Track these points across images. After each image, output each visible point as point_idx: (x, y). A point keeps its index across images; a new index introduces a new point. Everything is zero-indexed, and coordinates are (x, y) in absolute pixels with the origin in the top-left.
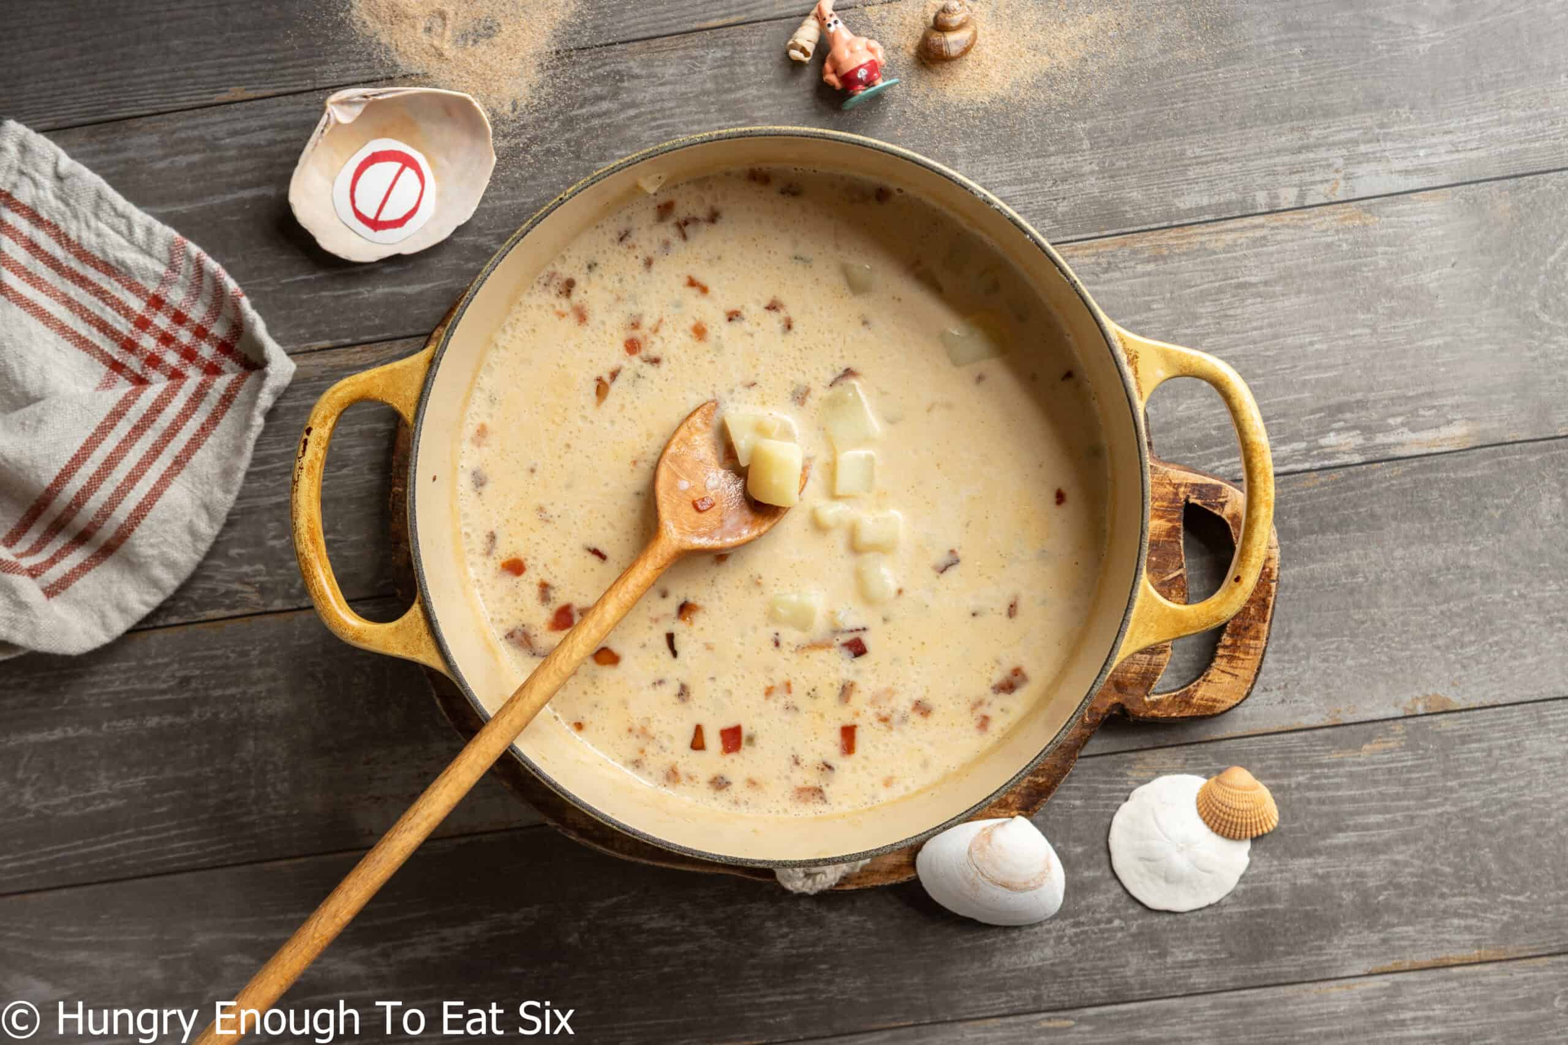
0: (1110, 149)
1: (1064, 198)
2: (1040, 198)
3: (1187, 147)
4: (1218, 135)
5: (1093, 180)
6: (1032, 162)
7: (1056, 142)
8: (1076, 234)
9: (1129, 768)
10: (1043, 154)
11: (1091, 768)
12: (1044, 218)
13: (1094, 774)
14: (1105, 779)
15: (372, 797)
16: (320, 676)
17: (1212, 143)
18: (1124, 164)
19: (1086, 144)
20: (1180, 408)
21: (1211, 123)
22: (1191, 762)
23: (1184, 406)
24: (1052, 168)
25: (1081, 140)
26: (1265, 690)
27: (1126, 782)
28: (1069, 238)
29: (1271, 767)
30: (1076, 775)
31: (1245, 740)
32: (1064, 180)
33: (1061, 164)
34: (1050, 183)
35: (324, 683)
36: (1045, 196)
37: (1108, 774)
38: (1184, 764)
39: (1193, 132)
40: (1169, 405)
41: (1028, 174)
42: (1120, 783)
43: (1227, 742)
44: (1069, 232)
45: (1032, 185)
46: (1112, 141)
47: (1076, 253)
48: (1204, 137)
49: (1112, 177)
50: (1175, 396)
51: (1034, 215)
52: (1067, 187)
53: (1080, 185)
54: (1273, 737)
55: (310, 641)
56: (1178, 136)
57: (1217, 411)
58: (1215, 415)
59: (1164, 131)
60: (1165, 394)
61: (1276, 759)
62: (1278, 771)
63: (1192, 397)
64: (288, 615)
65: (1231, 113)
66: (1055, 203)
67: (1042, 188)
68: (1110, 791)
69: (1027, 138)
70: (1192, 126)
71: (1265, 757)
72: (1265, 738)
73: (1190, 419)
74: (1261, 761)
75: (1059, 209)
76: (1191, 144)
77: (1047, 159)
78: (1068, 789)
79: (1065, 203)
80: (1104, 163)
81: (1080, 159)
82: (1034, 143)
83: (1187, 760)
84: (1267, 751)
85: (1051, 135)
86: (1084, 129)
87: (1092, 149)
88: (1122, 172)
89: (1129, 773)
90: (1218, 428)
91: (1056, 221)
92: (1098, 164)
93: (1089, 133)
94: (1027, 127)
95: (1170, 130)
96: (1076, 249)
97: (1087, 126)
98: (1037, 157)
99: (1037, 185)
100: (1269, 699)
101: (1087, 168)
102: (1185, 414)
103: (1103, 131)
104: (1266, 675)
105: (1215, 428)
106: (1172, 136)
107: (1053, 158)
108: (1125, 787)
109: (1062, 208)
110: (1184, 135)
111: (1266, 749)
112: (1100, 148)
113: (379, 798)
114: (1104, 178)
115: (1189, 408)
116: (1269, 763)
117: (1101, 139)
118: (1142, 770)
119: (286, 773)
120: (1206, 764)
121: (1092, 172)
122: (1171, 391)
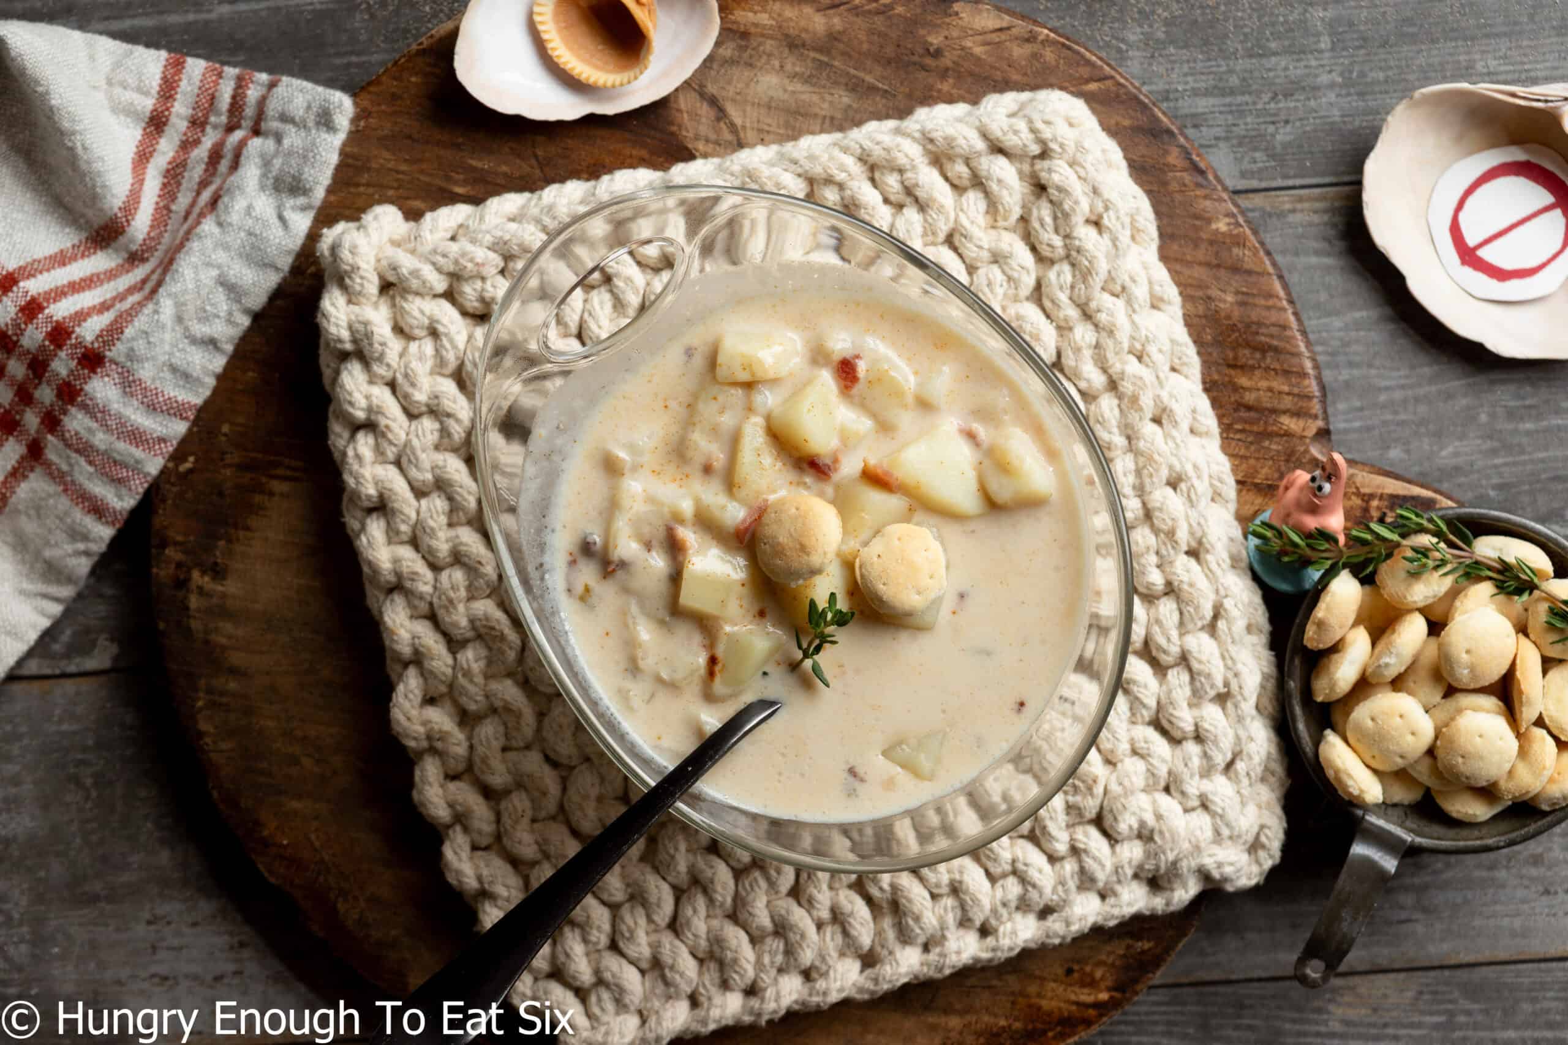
0: (1362, 52)
1: (1287, 122)
2: (1249, 120)
3: (1477, 57)
4: (1525, 43)
5: (1332, 96)
6: (1241, 64)
7: (1277, 36)
8: (1303, 177)
9: (1330, 1001)
10: (1257, 51)
11: (1274, 997)
12: (1255, 149)
13: (1279, 1008)
14: (1296, 1015)
15: (153, 976)
16: (89, 782)
17: (1514, 53)
18: (1381, 75)
19: (1325, 43)
20: (1444, 453)
21: (1516, 23)
22: (1426, 997)
23: (1450, 449)
24: (1271, 74)
25: (1318, 35)
26: (1547, 892)
27: (1326, 1023)
28: (1290, 183)
29: (1548, 1011)
30: (1251, 1007)
31: (1512, 967)
32: (1287, 95)
33: (1286, 69)
34: (1266, 97)
35: (94, 794)
36: (1258, 116)
37: (1300, 1009)
38: (1417, 999)
39: (1487, 36)
40: (1426, 447)
41: (1234, 81)
42: (1317, 1023)
43: (1484, 969)
44: (1292, 173)
45: (1239, 99)
46: (1365, 39)
47: (1299, 206)
48: (1504, 44)
49: (1361, 94)
50: (1438, 435)
51: (1240, 145)
52: (1292, 104)
53: (1312, 103)
54: (1554, 965)
55: (75, 727)
56: (1465, 39)
57: (1498, 461)
58: (1496, 466)
59: (1444, 30)
60: (1423, 430)
61: (1556, 999)
62: (1558, 1018)
63: (1462, 437)
64: (47, 684)
65: (1546, 11)
66: (1271, 129)
67: (1254, 103)
68: (1299, 1034)
69: (1235, 27)
70: (1485, 26)
71: (1541, 995)
72: (1543, 965)
73: (1457, 469)
74: (1534, 1000)
75: (1278, 137)
76: (1483, 52)
77: (1264, 61)
78: (1237, 1027)
79: (1289, 128)
80: (1351, 72)
81: (1313, 63)
82: (1245, 35)
83: (1421, 993)
84: (1543, 986)
85: (1273, 24)
86: (1322, 19)
87: (1333, 49)
88: (1377, 89)
89: (1332, 1008)
90: (1500, 487)
91: (1272, 156)
92: (1341, 74)
93: (1332, 25)
94: (1238, 10)
95: (1453, 30)
96: (1301, 199)
97: (1329, 14)
98: (1251, 56)
99: (1247, 98)
100: (1551, 907)
101: (1324, 79)
102: (1454, 461)
103: (1351, 24)
104: (1550, 868)
105: (1494, 487)
106: (1456, 39)
107: (1273, 59)
108: (1323, 1029)
109: (1283, 135)
110: (1473, 39)
111: (1542, 984)
112: (1345, 49)
113: (166, 978)
114: (1349, 94)
115: (1456, 454)
116: (1546, 1004)
117: (1348, 36)
118: (1349, 1005)
119: (25, 929)
120: (1450, 1002)
121: (1332, 86)
122: (1431, 427)
